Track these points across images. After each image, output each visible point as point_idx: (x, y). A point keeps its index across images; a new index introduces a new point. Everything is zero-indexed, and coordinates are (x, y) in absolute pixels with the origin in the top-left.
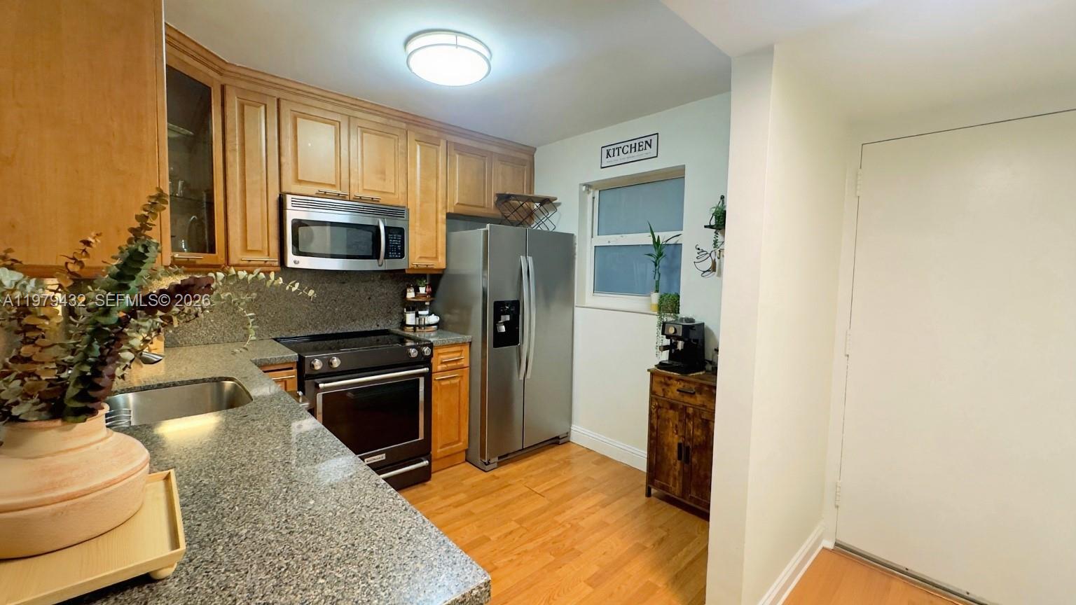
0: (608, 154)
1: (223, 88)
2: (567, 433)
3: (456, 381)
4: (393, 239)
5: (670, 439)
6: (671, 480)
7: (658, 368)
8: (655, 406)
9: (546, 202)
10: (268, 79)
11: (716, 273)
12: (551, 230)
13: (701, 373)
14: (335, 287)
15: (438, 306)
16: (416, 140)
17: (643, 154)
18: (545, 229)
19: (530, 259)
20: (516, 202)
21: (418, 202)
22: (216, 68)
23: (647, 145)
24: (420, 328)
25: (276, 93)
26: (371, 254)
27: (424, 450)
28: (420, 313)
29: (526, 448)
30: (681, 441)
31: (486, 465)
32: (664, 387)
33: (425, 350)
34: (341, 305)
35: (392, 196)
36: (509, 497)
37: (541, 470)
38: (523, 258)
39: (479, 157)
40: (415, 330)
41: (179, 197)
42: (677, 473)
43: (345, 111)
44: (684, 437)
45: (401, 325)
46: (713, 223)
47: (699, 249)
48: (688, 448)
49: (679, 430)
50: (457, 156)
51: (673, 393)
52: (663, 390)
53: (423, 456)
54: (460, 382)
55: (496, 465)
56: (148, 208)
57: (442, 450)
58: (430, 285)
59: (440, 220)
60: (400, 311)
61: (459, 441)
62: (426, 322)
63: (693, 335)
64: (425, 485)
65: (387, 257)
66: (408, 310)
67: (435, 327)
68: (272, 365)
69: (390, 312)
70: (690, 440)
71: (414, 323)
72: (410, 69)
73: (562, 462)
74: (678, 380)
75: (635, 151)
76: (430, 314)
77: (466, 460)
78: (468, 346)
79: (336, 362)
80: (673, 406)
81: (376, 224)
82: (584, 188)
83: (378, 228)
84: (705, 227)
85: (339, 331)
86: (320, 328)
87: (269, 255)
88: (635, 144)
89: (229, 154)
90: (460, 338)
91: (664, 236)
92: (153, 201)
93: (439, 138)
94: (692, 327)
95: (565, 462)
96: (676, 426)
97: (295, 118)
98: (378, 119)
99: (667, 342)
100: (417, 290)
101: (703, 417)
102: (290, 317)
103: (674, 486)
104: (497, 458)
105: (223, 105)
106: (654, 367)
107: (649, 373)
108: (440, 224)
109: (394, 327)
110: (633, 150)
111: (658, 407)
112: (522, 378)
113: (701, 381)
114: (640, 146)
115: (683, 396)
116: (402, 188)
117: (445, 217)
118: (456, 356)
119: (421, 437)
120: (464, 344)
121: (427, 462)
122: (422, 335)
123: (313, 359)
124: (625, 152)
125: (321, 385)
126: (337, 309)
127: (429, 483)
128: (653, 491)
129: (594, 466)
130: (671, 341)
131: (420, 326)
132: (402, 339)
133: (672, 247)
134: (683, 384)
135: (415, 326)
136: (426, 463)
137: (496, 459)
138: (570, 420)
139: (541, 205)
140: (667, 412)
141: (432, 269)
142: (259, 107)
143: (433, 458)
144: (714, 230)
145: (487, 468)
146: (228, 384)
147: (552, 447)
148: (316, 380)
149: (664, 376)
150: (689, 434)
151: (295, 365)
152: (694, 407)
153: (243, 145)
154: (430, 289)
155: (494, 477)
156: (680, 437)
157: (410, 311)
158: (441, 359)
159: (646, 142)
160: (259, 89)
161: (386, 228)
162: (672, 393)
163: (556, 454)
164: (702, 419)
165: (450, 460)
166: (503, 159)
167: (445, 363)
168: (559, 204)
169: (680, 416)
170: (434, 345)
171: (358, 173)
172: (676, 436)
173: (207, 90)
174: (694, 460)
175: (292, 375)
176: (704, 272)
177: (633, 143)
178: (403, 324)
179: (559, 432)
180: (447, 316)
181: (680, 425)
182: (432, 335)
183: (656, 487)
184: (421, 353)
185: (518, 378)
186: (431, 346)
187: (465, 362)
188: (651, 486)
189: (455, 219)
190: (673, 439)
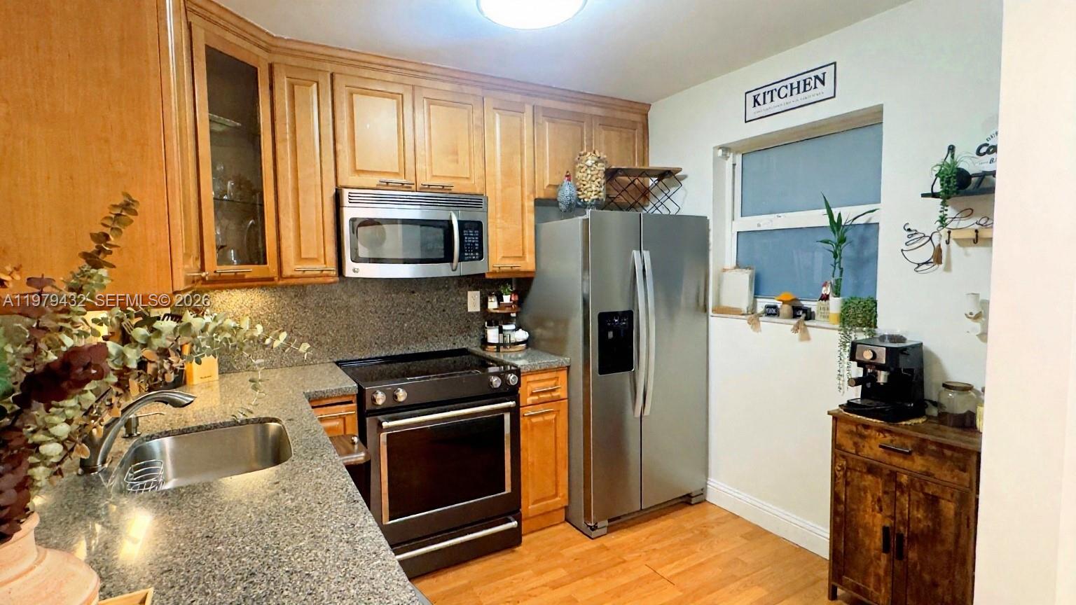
0: (756, 101)
1: (271, 67)
2: (702, 490)
3: (551, 417)
4: (469, 236)
5: (868, 518)
6: (872, 580)
7: (845, 410)
8: (842, 467)
9: (666, 175)
10: (321, 50)
11: (942, 266)
12: (673, 212)
13: (920, 421)
14: (402, 298)
15: (526, 318)
16: (494, 108)
17: (812, 95)
18: (665, 212)
19: (646, 254)
20: (626, 178)
21: (499, 186)
22: (264, 45)
23: (817, 81)
24: (505, 347)
25: (330, 68)
26: (442, 256)
27: (512, 508)
28: (505, 327)
29: (646, 509)
30: (888, 523)
31: (593, 530)
32: (857, 439)
33: (511, 378)
34: (410, 319)
35: (466, 182)
36: (624, 580)
37: (667, 543)
38: (636, 253)
39: (575, 122)
40: (498, 351)
41: (227, 200)
42: (881, 572)
43: (408, 80)
44: (893, 518)
45: (482, 344)
46: (938, 188)
47: (909, 230)
48: (900, 537)
49: (884, 507)
50: (547, 123)
51: (873, 449)
52: (855, 444)
53: (510, 514)
54: (555, 419)
55: (605, 530)
56: (109, 223)
57: (536, 506)
58: (515, 293)
59: (526, 209)
60: (480, 326)
61: (556, 495)
62: (513, 340)
63: (904, 363)
64: (513, 551)
65: (461, 259)
66: (490, 324)
67: (524, 345)
68: (328, 398)
69: (469, 327)
70: (907, 523)
71: (497, 342)
72: (481, 12)
73: (697, 532)
74: (881, 430)
75: (799, 93)
76: (516, 329)
77: (567, 520)
78: (565, 372)
79: (402, 395)
80: (872, 470)
81: (448, 218)
82: (720, 152)
83: (450, 222)
84: (924, 195)
85: (409, 352)
86: (387, 348)
87: (325, 263)
88: (799, 83)
89: (279, 146)
90: (553, 360)
91: (847, 213)
92: (118, 212)
93: (522, 104)
94: (903, 351)
95: (702, 533)
96: (879, 500)
97: (351, 94)
98: (447, 87)
99: (858, 372)
100: (500, 299)
101: (926, 490)
102: (352, 336)
103: (878, 589)
104: (607, 521)
105: (271, 88)
106: (838, 407)
107: (831, 417)
108: (527, 214)
109: (474, 346)
110: (795, 91)
111: (847, 469)
112: (638, 414)
113: (921, 436)
114: (805, 85)
115: (889, 454)
116: (478, 171)
117: (532, 203)
118: (549, 385)
119: (508, 490)
120: (559, 369)
121: (516, 522)
122: (507, 356)
123: (375, 393)
124: (782, 95)
125: (385, 424)
126: (406, 325)
127: (517, 549)
128: (840, 592)
129: (744, 541)
130: (865, 372)
131: (504, 345)
132: (484, 363)
133: (861, 230)
134: (889, 437)
135: (498, 345)
136: (514, 524)
137: (606, 523)
138: (706, 471)
139: (659, 180)
140: (862, 477)
141: (519, 272)
142: (310, 86)
143: (523, 517)
144: (940, 200)
145: (594, 534)
146: (273, 425)
147: (680, 509)
148: (380, 418)
149: (857, 423)
150: (901, 513)
151: (355, 397)
152: (911, 474)
153: (294, 132)
154: (517, 297)
155: (603, 548)
156: (885, 517)
157: (492, 326)
158: (530, 389)
159: (817, 77)
160: (310, 64)
161: (460, 223)
162: (871, 448)
163: (686, 519)
164: (926, 495)
165: (545, 520)
166: (607, 123)
167: (538, 393)
168: (685, 177)
169: (885, 485)
170: (522, 371)
171: (425, 156)
172: (879, 515)
173: (253, 72)
174: (912, 555)
175: (350, 410)
176: (919, 265)
177: (794, 81)
178: (484, 342)
179: (693, 488)
180: (538, 331)
181: (886, 499)
182: (520, 355)
183: (844, 587)
184: (505, 382)
185: (633, 414)
186: (518, 372)
187: (562, 393)
188: (836, 584)
189: (546, 206)
190: (874, 521)
